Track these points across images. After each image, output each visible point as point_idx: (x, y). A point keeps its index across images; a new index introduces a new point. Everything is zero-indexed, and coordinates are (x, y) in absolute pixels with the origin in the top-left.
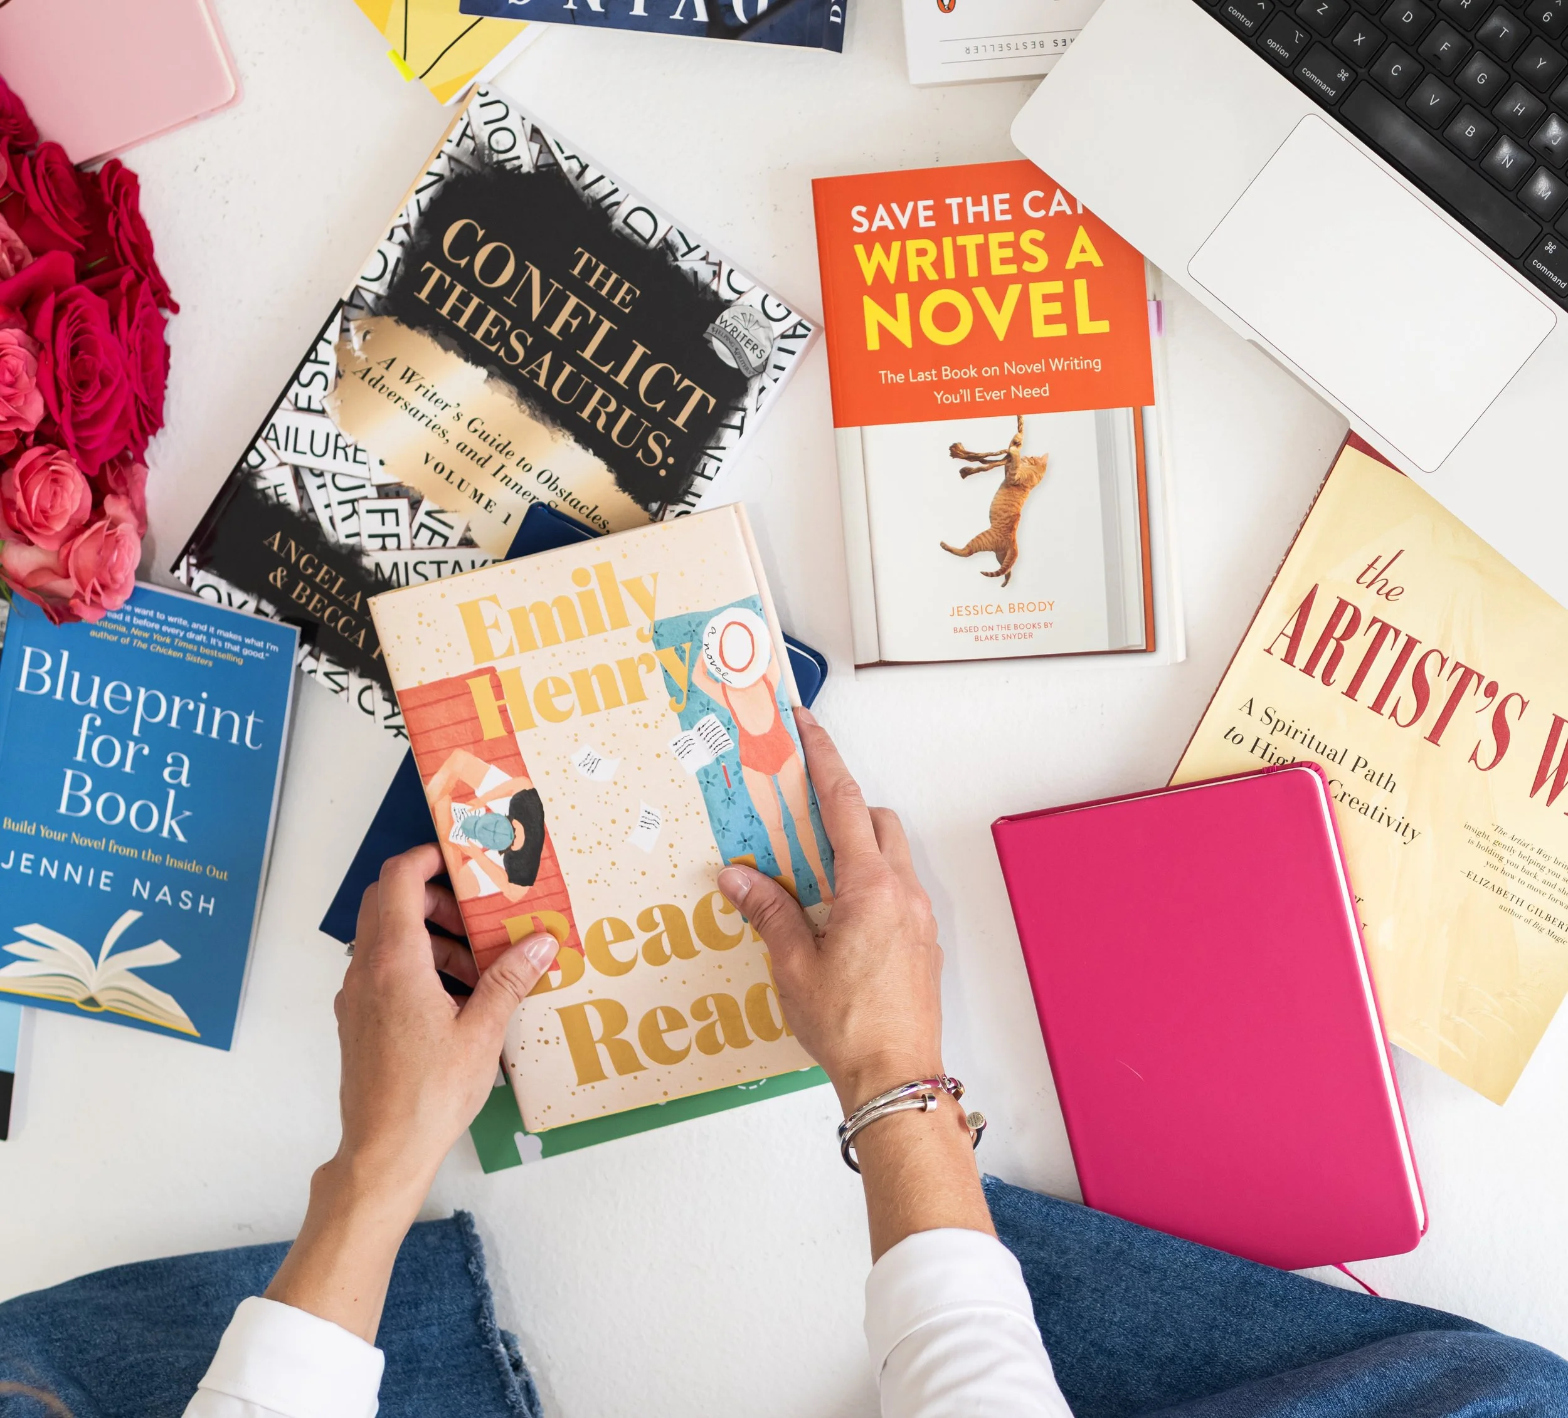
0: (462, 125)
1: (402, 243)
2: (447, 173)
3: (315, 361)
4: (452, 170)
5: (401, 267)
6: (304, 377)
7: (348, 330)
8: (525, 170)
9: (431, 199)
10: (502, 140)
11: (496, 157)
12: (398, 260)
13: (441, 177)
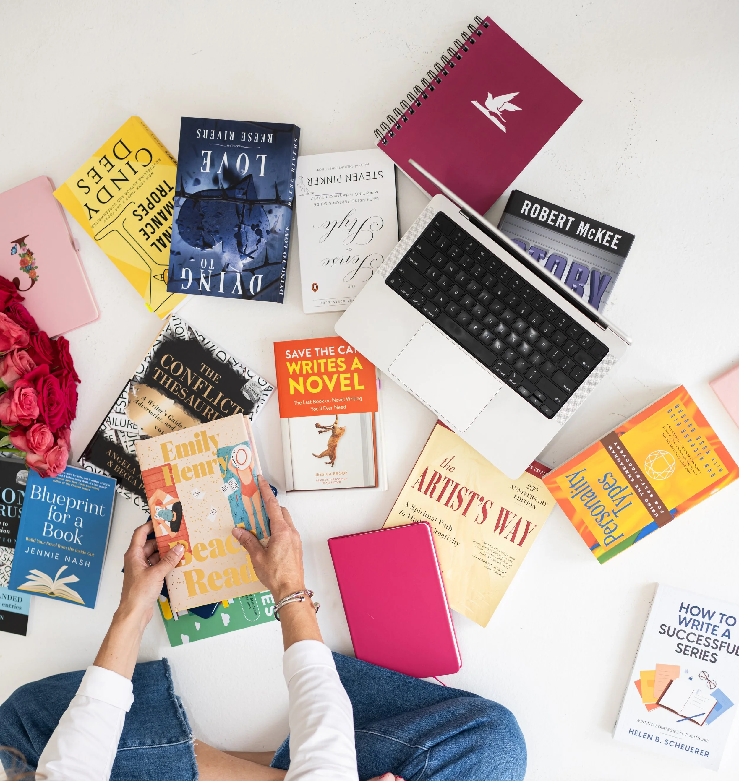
0: (168, 325)
1: (149, 362)
2: (162, 340)
3: (122, 398)
4: (164, 340)
5: (148, 369)
6: (119, 403)
7: (132, 388)
8: (186, 339)
9: (158, 348)
10: (179, 331)
11: (177, 336)
12: (148, 367)
13: (161, 342)
